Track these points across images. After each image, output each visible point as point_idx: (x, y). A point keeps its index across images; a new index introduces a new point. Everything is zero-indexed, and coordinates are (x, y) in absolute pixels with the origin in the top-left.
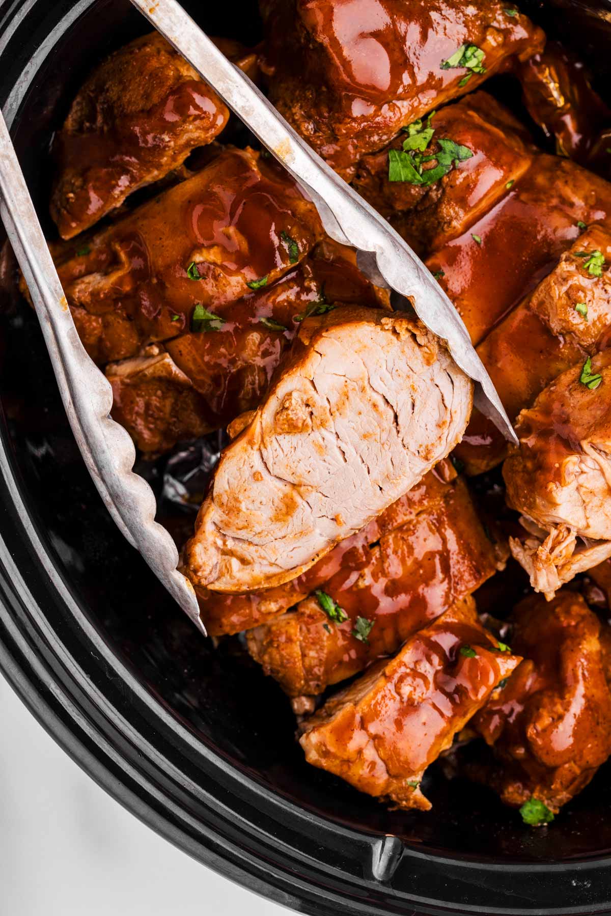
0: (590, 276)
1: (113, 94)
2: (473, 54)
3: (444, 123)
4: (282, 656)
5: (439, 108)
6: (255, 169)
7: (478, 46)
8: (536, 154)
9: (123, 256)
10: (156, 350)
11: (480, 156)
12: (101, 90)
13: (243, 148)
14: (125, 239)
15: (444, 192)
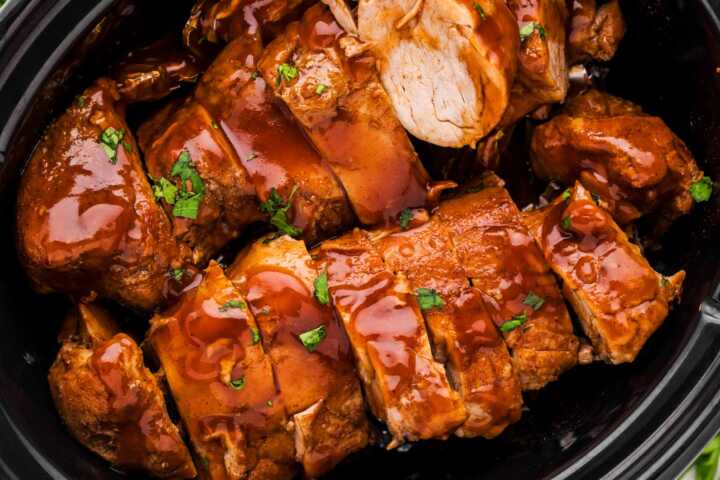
0: (297, 78)
1: (92, 420)
2: (108, 137)
3: (158, 168)
4: (545, 366)
5: (145, 169)
6: (167, 321)
7: (103, 132)
8: (194, 99)
9: (215, 434)
10: (291, 423)
11: (189, 144)
12: (86, 428)
13: (149, 326)
14: (202, 429)
15: (212, 179)
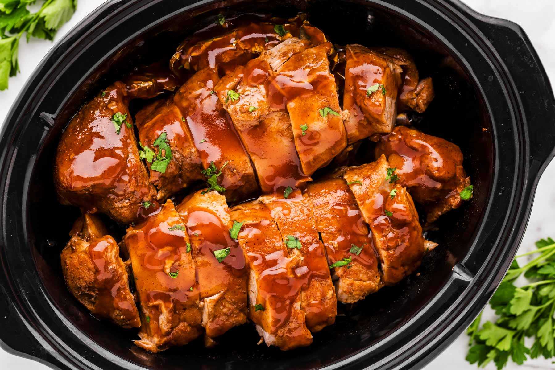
0: (239, 99)
1: (83, 284)
2: (117, 118)
3: (147, 140)
4: (358, 290)
5: (137, 140)
6: (137, 231)
7: (115, 114)
8: (172, 102)
9: (156, 303)
10: (202, 303)
11: (166, 128)
12: (79, 288)
13: (126, 233)
14: (148, 299)
15: (177, 151)
